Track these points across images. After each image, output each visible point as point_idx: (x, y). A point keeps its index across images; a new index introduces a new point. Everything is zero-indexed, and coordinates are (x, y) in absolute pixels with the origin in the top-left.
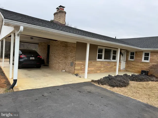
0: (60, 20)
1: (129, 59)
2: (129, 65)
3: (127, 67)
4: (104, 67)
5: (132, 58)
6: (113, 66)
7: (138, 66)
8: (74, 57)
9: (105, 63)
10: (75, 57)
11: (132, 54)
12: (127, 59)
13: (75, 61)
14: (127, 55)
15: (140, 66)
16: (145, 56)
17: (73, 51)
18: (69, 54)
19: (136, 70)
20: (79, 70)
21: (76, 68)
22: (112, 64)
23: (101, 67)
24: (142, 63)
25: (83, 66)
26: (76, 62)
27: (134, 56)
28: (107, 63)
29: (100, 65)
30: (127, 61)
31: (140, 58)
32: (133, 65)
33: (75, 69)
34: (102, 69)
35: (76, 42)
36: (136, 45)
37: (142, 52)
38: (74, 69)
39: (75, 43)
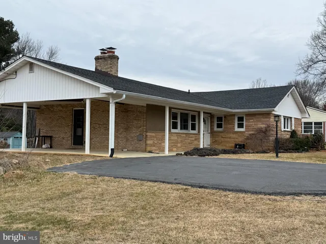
0: (111, 71)
1: (216, 129)
2: (217, 139)
3: (213, 142)
4: (182, 142)
5: (219, 126)
6: (193, 140)
7: (230, 138)
8: (143, 126)
9: (182, 135)
10: (146, 126)
11: (220, 119)
12: (212, 129)
13: (147, 132)
14: (212, 122)
15: (234, 138)
16: (238, 121)
17: (139, 119)
18: (133, 122)
19: (227, 145)
20: (151, 145)
21: (149, 142)
22: (192, 137)
23: (177, 142)
24: (235, 134)
25: (155, 139)
26: (148, 134)
27: (223, 123)
28: (185, 135)
29: (176, 138)
30: (212, 133)
31: (231, 126)
32: (222, 137)
33: (146, 145)
34: (179, 145)
35: (145, 105)
36: (224, 105)
37: (233, 115)
38: (144, 145)
39: (143, 106)
